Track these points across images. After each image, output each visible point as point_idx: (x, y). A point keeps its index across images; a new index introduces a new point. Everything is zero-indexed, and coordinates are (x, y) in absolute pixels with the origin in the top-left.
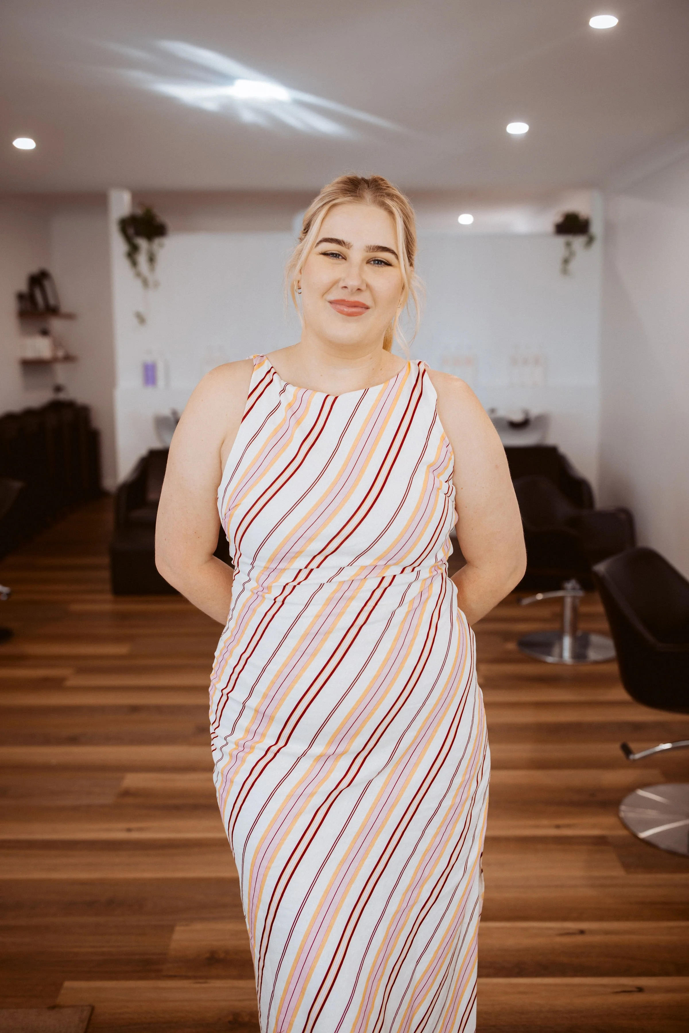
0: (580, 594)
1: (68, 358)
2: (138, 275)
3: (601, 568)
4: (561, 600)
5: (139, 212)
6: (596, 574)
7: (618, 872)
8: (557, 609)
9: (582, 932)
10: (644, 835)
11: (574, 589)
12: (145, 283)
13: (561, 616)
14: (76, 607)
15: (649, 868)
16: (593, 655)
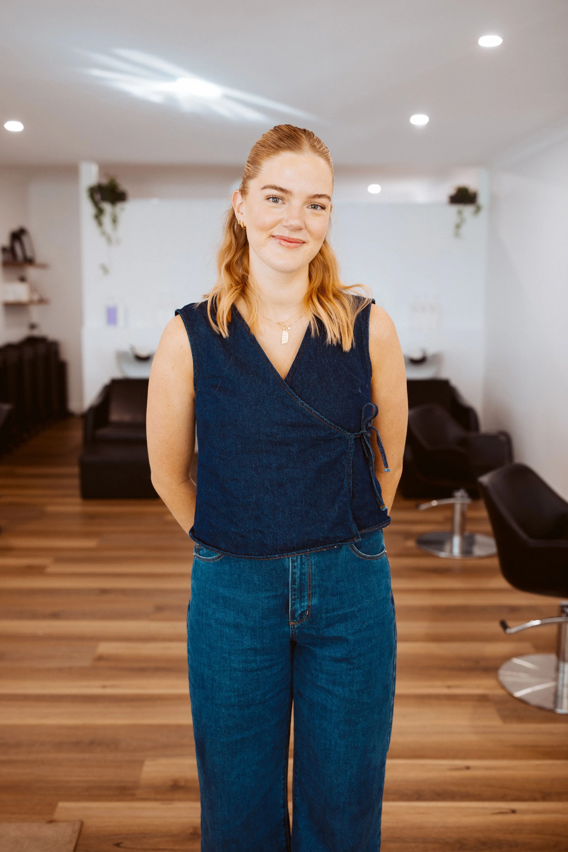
0: (468, 501)
1: (42, 301)
2: (104, 233)
3: (485, 479)
4: (452, 507)
5: (105, 181)
6: (481, 485)
7: (496, 722)
8: (448, 514)
9: (468, 768)
10: (518, 694)
11: (462, 497)
12: (109, 240)
13: (451, 520)
14: (51, 509)
15: (521, 719)
16: (478, 551)
